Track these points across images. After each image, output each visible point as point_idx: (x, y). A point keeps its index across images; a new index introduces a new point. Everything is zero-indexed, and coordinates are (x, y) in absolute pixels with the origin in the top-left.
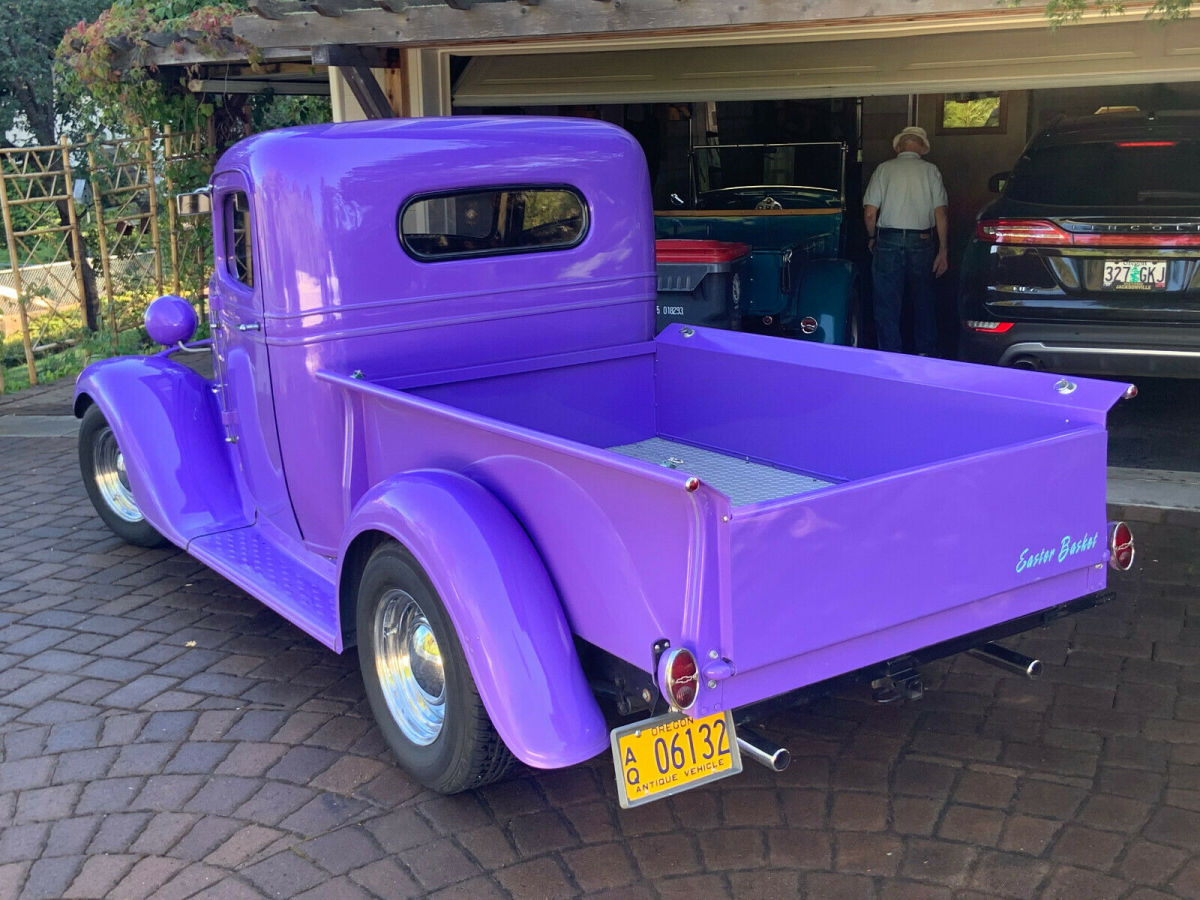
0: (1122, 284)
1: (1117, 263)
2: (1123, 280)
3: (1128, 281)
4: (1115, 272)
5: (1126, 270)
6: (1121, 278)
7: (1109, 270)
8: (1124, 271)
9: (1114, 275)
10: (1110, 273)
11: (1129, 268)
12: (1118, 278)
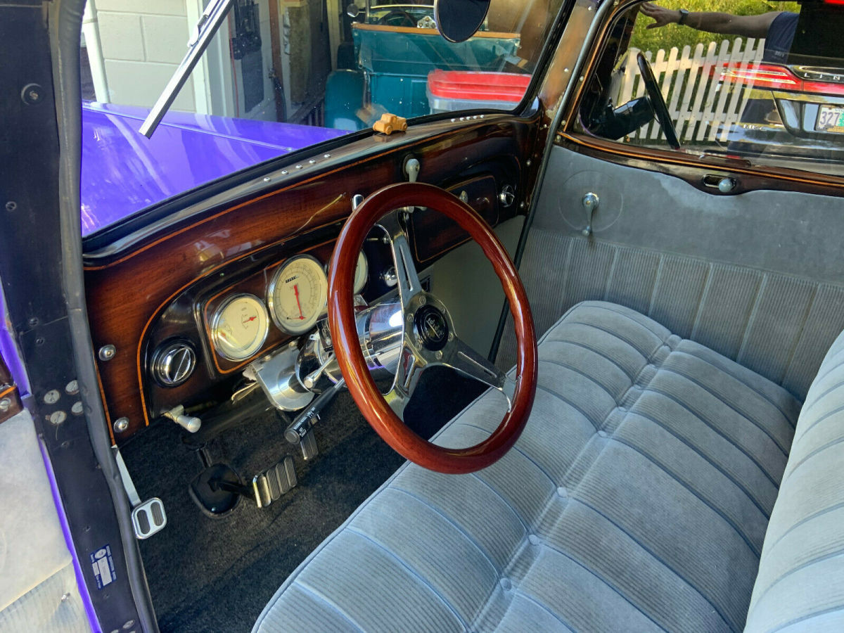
0: (833, 127)
1: (830, 109)
2: (833, 124)
3: (837, 125)
4: (828, 116)
5: (837, 115)
6: (832, 122)
7: (824, 115)
8: (835, 116)
9: (827, 119)
10: (824, 117)
11: (839, 114)
12: (830, 122)
